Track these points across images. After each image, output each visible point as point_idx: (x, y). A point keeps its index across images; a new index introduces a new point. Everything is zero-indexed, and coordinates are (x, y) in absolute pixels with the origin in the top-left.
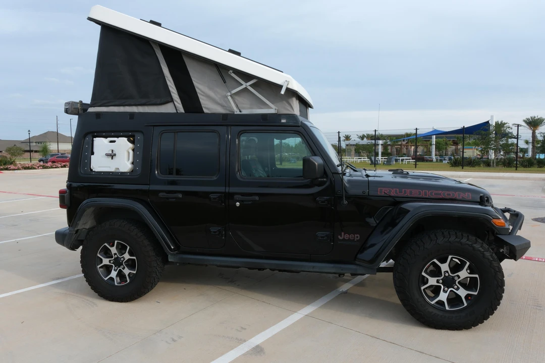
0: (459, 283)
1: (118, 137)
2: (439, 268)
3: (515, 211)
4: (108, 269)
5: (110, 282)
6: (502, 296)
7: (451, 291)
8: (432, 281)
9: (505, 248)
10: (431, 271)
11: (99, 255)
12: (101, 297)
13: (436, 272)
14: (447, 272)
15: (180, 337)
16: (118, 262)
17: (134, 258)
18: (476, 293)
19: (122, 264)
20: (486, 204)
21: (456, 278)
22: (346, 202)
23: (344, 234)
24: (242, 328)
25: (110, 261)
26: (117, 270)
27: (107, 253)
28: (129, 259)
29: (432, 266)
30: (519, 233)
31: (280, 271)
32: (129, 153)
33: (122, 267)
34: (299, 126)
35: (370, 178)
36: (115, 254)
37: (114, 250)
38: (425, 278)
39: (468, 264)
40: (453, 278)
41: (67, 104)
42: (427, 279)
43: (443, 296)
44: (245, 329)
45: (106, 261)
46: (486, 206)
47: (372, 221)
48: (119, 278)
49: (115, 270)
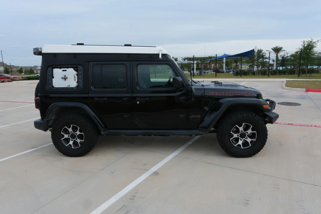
0: (248, 135)
1: (68, 68)
2: (238, 129)
3: (272, 101)
4: (67, 140)
5: (69, 147)
6: (266, 140)
7: (244, 140)
8: (235, 136)
9: (267, 118)
10: (235, 131)
11: (62, 133)
12: (65, 155)
13: (237, 131)
14: (242, 131)
16: (73, 136)
17: (83, 133)
18: (255, 140)
20: (260, 98)
21: (246, 133)
22: (193, 99)
23: (193, 115)
24: (145, 164)
25: (68, 136)
27: (67, 132)
28: (79, 134)
29: (235, 128)
30: (274, 111)
31: (160, 135)
32: (75, 77)
33: (76, 138)
34: (169, 61)
35: (204, 87)
36: (71, 132)
37: (70, 130)
39: (252, 126)
40: (245, 133)
41: (35, 49)
42: (233, 135)
43: (240, 142)
44: (147, 165)
45: (66, 136)
46: (259, 99)
47: (207, 109)
48: (74, 145)
49: (72, 141)
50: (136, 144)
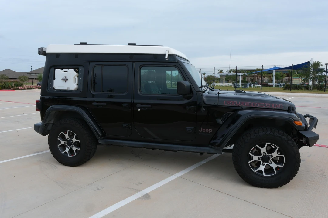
0: (272, 160)
1: (69, 69)
2: (260, 151)
3: (312, 116)
4: (64, 147)
5: (65, 154)
7: (267, 164)
8: (255, 158)
9: (304, 139)
10: (255, 152)
11: (58, 139)
12: (60, 163)
13: (258, 153)
14: (265, 153)
15: (102, 188)
16: (69, 143)
17: (79, 141)
18: (282, 166)
19: (72, 145)
20: (292, 111)
21: (270, 157)
22: (203, 109)
23: (203, 129)
24: (139, 183)
25: (65, 142)
26: (69, 147)
27: (63, 138)
28: (76, 142)
29: (256, 149)
30: (314, 130)
31: (165, 150)
32: (75, 78)
33: (72, 146)
34: (176, 62)
35: (220, 95)
36: (68, 138)
37: (67, 136)
38: (251, 157)
39: (278, 148)
40: (268, 156)
41: (39, 49)
42: (253, 157)
43: (262, 168)
44: (141, 184)
45: (63, 143)
46: (291, 113)
47: (220, 121)
48: (70, 153)
49: (68, 148)
50: (142, 158)
